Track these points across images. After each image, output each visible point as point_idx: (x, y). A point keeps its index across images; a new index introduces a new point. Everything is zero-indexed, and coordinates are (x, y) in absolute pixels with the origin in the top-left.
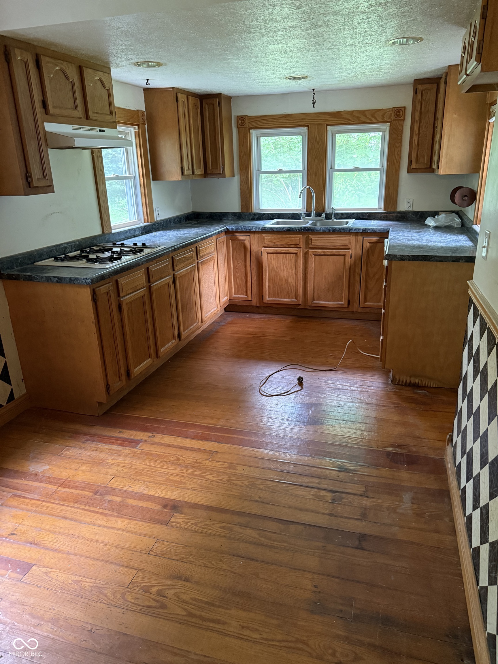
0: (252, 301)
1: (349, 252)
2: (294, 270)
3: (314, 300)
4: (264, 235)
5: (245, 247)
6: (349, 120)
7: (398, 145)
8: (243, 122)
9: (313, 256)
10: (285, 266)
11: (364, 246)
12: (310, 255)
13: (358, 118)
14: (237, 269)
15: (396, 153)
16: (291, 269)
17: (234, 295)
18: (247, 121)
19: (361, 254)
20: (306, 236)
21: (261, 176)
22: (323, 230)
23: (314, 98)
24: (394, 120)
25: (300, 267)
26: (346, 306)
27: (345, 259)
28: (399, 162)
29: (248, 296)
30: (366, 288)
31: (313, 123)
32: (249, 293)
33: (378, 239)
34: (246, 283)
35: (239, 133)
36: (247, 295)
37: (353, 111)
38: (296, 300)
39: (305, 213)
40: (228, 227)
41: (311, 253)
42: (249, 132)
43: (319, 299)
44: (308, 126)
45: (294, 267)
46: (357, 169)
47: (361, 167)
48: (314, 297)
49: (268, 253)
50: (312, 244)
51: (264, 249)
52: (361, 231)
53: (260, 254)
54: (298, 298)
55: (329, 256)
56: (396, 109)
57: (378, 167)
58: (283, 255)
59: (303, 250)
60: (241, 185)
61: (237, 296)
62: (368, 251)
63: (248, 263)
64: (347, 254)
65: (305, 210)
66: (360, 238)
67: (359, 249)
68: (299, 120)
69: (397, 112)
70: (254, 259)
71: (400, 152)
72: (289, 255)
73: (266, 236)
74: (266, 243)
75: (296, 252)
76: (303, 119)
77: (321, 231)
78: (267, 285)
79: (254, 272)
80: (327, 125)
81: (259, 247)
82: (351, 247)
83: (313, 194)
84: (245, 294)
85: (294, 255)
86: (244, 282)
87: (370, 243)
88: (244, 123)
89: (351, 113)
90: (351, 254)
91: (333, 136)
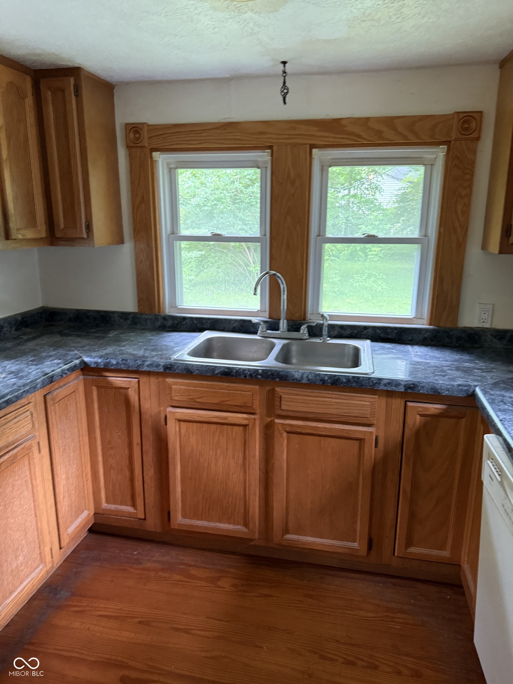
0: (145, 519)
1: (371, 433)
2: (241, 461)
3: (286, 531)
4: (169, 380)
5: (127, 402)
6: (359, 136)
7: (463, 193)
8: (137, 136)
9: (285, 434)
10: (219, 452)
11: (410, 421)
12: (276, 433)
13: (379, 133)
14: (112, 448)
15: (459, 208)
16: (233, 458)
17: (104, 505)
18: (145, 134)
19: (399, 439)
20: (269, 388)
21: (180, 245)
22: (309, 380)
23: (284, 82)
24: (456, 140)
25: (254, 456)
26: (363, 552)
27: (361, 448)
28: (465, 228)
29: (136, 509)
30: (412, 515)
31: (283, 141)
32: (139, 501)
33: (444, 410)
34: (132, 480)
35: (131, 157)
36: (134, 505)
37: (368, 119)
38: (245, 529)
39: (265, 322)
40: (86, 359)
41: (280, 428)
42: (151, 157)
43: (299, 530)
44: (271, 147)
45: (241, 455)
46: (371, 239)
47: (381, 235)
48: (287, 524)
49: (180, 421)
50: (283, 407)
51: (170, 412)
52: (403, 390)
53: (163, 423)
54: (251, 525)
55: (322, 438)
56: (462, 115)
57: (416, 234)
58: (213, 426)
59: (261, 419)
60: (136, 260)
61: (113, 507)
62: (417, 434)
63: (136, 439)
64: (366, 438)
65: (267, 314)
66: (397, 403)
67: (396, 428)
68: (253, 134)
69: (464, 122)
70: (148, 431)
71: (468, 206)
72: (230, 427)
73: (176, 384)
74: (176, 398)
75: (245, 422)
76: (261, 133)
77: (304, 381)
78: (179, 489)
79: (150, 458)
80: (313, 146)
81: (160, 406)
82: (375, 422)
83: (282, 286)
84: (129, 502)
85: (241, 428)
86: (128, 477)
87: (421, 415)
88: (140, 138)
89: (364, 122)
90: (376, 439)
91: (324, 170)
